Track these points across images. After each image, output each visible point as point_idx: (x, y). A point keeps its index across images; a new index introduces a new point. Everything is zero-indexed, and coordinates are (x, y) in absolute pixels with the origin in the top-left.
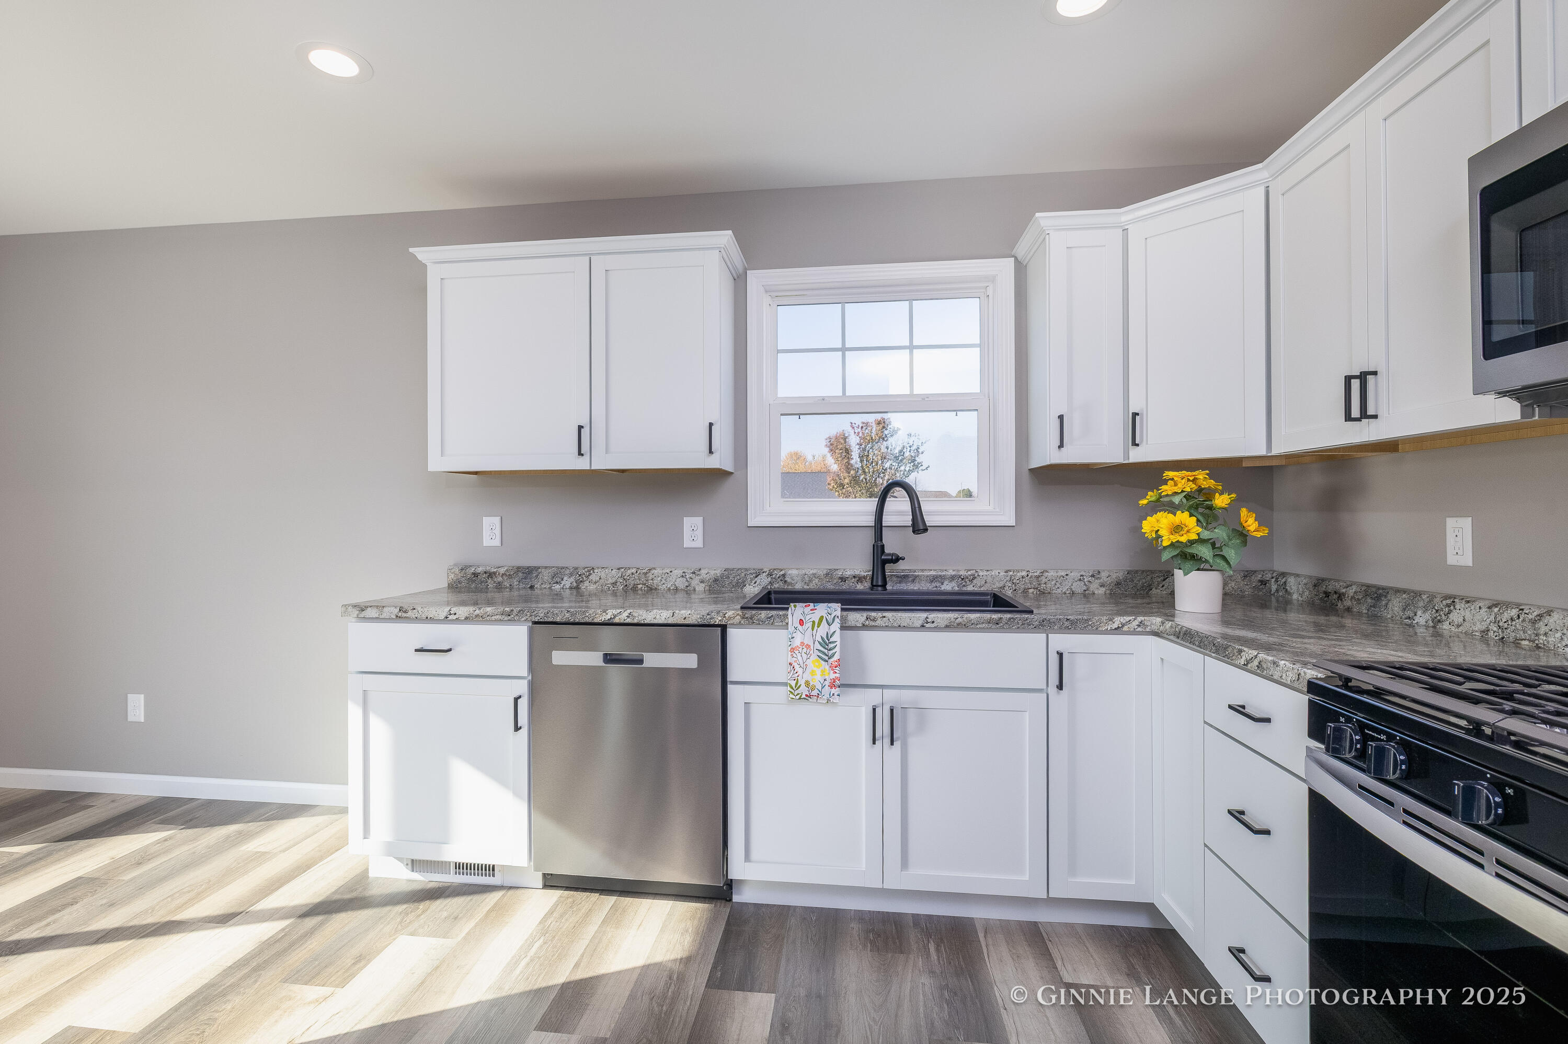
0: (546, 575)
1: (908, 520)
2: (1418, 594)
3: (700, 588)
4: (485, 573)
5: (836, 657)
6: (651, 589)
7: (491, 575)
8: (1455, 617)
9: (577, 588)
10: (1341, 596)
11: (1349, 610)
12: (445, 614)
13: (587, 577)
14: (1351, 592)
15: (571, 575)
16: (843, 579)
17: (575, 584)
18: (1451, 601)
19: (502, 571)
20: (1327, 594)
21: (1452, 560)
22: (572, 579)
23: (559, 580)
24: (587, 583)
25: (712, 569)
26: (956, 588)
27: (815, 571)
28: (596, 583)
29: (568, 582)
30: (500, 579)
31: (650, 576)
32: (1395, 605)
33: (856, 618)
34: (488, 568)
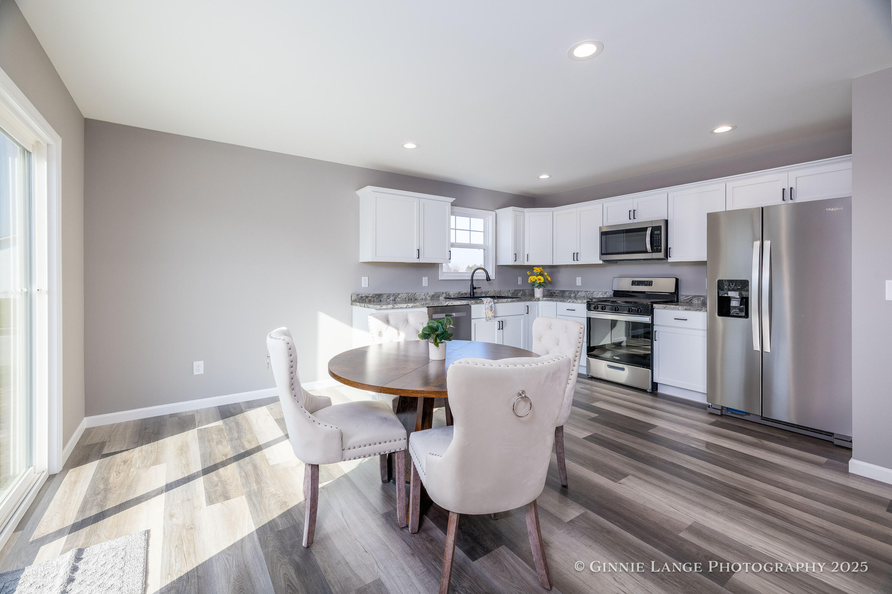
0: (385, 297)
1: (485, 278)
2: (572, 291)
3: (429, 298)
4: (365, 296)
5: (493, 310)
6: (416, 299)
7: (367, 297)
8: (579, 294)
9: (395, 300)
10: (555, 293)
11: (557, 296)
12: (406, 306)
13: (398, 296)
14: (557, 292)
15: (393, 296)
16: (462, 294)
17: (394, 299)
18: (578, 292)
19: (371, 295)
20: (551, 293)
21: (577, 285)
22: (393, 297)
23: (389, 298)
24: (397, 299)
25: (431, 293)
26: (485, 296)
27: (456, 292)
28: (400, 298)
29: (392, 298)
30: (370, 298)
31: (416, 295)
32: (567, 294)
33: (496, 301)
34: (366, 295)
